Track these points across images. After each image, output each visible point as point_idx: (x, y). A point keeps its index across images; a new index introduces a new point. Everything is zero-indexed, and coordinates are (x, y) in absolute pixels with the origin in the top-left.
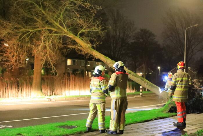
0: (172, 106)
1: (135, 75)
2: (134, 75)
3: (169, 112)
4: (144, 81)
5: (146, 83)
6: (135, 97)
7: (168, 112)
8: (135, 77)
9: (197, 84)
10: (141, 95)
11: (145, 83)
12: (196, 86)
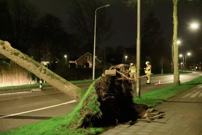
0: (87, 113)
1: (24, 57)
2: (22, 57)
3: (81, 127)
4: (39, 67)
5: (43, 71)
6: (33, 91)
7: (79, 127)
8: (25, 61)
9: (124, 71)
10: (41, 88)
11: (41, 71)
12: (124, 75)
